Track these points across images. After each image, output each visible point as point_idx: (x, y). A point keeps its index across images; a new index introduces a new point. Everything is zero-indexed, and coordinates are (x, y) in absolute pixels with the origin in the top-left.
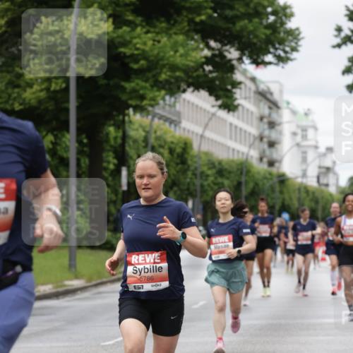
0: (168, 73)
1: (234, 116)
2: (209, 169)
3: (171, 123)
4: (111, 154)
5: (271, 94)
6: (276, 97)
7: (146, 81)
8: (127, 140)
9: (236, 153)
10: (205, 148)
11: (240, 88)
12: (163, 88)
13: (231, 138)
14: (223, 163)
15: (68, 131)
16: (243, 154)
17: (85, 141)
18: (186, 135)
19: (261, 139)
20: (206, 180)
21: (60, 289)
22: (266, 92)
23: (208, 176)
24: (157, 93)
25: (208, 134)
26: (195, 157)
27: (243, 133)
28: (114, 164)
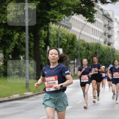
0: (66, 7)
1: (93, 25)
2: (84, 47)
3: (67, 28)
4: (43, 41)
5: (109, 15)
6: (111, 17)
7: (57, 11)
8: (49, 35)
9: (94, 40)
10: (82, 38)
11: (96, 13)
12: (64, 13)
13: (92, 34)
14: (89, 44)
15: (25, 31)
16: (97, 40)
17: (32, 36)
18: (74, 33)
19: (105, 34)
20: (82, 51)
21: (22, 96)
22: (107, 15)
23: (83, 50)
24: (62, 16)
25: (83, 32)
26: (78, 42)
27: (97, 32)
28: (44, 45)
